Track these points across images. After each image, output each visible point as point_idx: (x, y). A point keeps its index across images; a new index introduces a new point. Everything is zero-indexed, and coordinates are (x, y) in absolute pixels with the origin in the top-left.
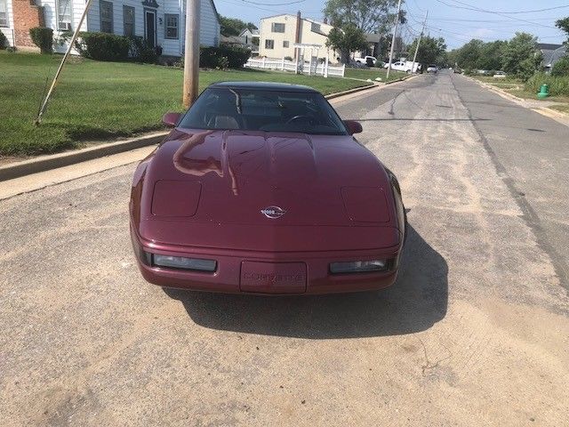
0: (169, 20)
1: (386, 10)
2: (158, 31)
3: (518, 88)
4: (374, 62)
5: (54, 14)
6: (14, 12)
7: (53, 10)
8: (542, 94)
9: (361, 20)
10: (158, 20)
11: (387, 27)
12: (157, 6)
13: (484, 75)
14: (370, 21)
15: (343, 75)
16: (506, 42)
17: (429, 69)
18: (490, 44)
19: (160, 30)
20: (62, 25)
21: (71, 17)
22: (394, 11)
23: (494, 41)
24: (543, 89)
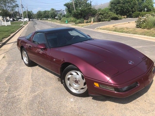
1: (12, 4)
3: (58, 22)
4: (15, 19)
8: (66, 22)
9: (5, 7)
11: (14, 9)
13: (46, 19)
14: (8, 8)
15: (10, 24)
16: (47, 11)
17: (31, 20)
18: (43, 12)
22: (14, 4)
23: (44, 11)
24: (66, 21)
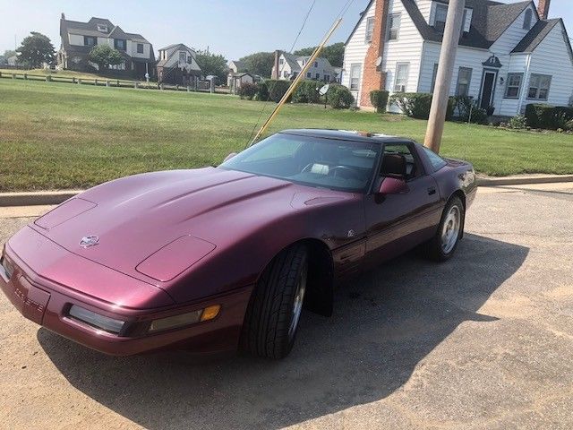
0: (512, 79)
2: (497, 91)
5: (393, 79)
6: (364, 78)
7: (394, 75)
10: (499, 79)
12: (500, 66)
19: (499, 90)
20: (397, 87)
21: (406, 81)
